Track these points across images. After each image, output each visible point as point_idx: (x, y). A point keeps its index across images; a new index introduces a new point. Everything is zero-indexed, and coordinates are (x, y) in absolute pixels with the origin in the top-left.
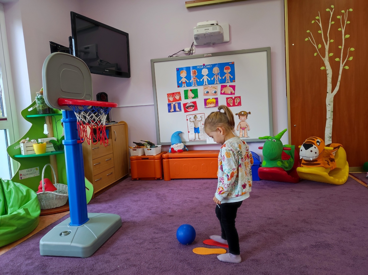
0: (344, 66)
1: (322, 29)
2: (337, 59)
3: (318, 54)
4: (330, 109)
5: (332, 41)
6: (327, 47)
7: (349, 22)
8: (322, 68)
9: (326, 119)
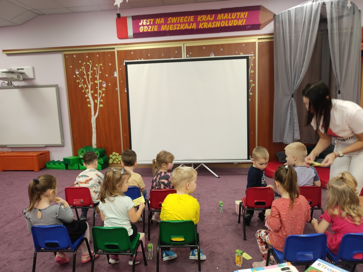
0: (100, 99)
1: (86, 75)
2: (96, 95)
3: (85, 91)
4: (94, 127)
5: (92, 83)
6: (90, 87)
7: (100, 72)
8: (88, 100)
9: (92, 133)
